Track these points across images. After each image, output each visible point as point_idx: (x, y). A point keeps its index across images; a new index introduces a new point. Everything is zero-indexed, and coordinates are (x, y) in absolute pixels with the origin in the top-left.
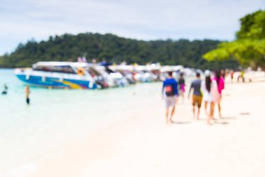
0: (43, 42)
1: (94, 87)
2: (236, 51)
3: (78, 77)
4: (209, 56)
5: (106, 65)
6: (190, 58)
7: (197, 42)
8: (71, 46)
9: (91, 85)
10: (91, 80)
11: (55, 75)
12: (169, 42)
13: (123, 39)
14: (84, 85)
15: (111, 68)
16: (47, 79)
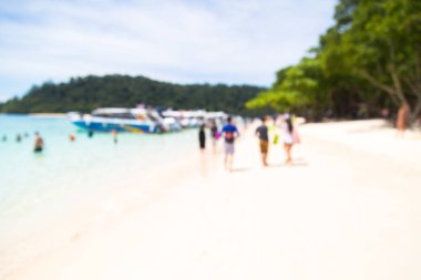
0: (62, 85)
1: (155, 132)
2: (272, 101)
3: (138, 122)
4: (251, 104)
5: (160, 112)
6: (229, 103)
7: (235, 88)
8: (97, 89)
9: (152, 129)
10: (151, 125)
11: (116, 121)
12: (206, 87)
13: (156, 83)
14: (145, 129)
15: (165, 113)
16: (109, 125)
